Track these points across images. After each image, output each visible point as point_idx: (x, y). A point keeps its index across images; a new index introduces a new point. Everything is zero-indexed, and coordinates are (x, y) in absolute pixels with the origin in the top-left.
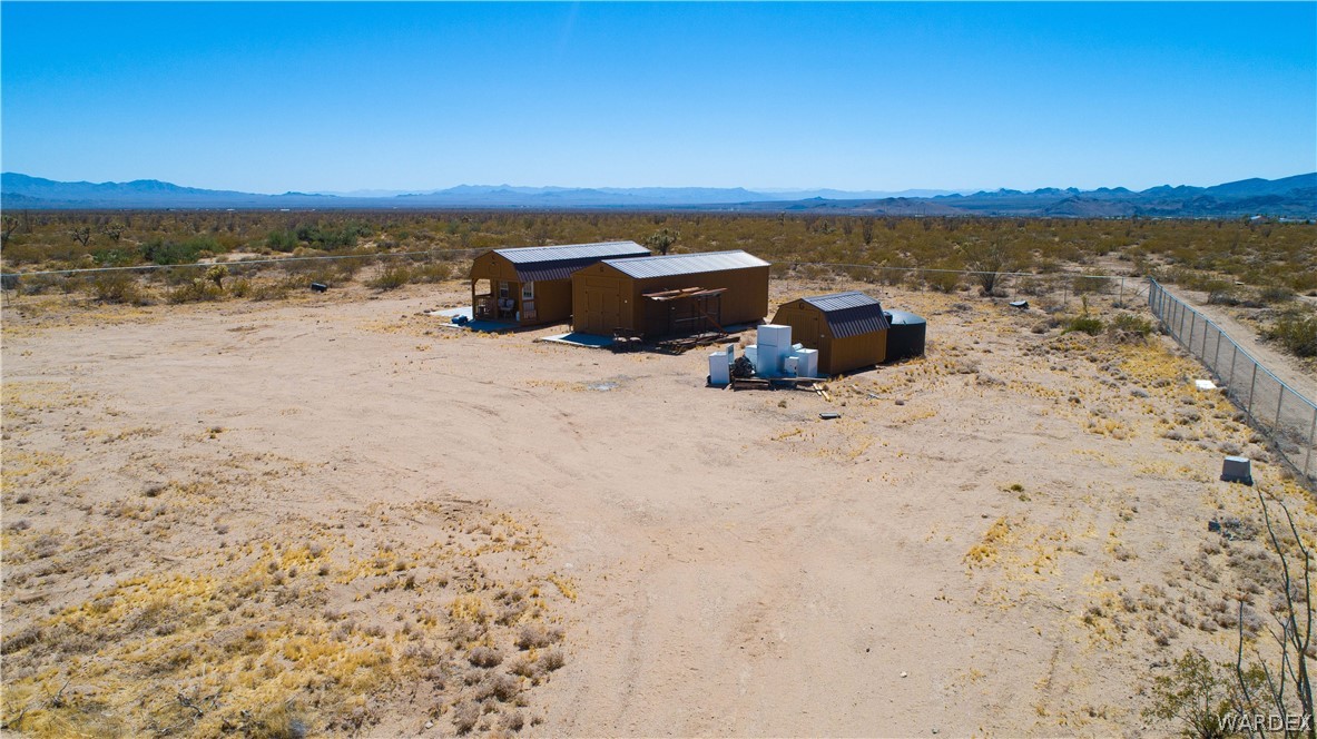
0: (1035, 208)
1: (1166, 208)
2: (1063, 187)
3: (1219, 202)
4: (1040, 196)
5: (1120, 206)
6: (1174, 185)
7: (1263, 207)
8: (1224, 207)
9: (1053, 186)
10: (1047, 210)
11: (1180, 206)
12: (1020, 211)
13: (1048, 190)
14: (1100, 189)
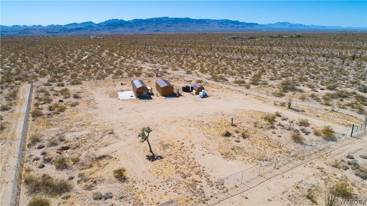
0: (16, 32)
1: (55, 31)
2: (22, 25)
3: (68, 29)
4: (15, 28)
5: (42, 31)
6: (55, 25)
7: (79, 31)
8: (70, 31)
9: (19, 25)
10: (20, 33)
11: (59, 31)
12: (11, 33)
13: (17, 26)
14: (34, 26)
